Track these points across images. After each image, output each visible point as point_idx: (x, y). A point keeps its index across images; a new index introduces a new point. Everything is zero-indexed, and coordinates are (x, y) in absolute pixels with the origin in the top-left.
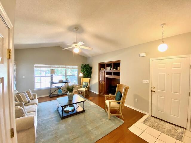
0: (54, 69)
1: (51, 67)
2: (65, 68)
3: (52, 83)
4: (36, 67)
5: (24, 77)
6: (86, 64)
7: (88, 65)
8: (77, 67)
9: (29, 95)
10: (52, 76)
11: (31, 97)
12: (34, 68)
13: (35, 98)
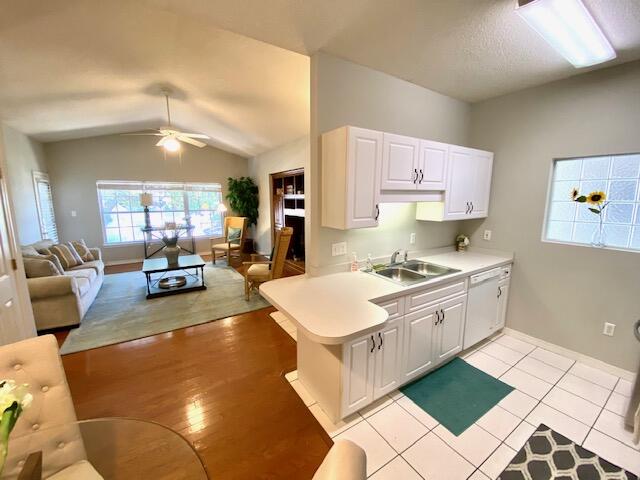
0: (148, 192)
1: (141, 187)
2: (182, 189)
3: (148, 229)
4: (101, 187)
5: (74, 214)
6: (243, 178)
7: (250, 181)
8: (218, 186)
9: (81, 251)
10: (147, 211)
11: (85, 256)
12: (98, 190)
13: (96, 258)
